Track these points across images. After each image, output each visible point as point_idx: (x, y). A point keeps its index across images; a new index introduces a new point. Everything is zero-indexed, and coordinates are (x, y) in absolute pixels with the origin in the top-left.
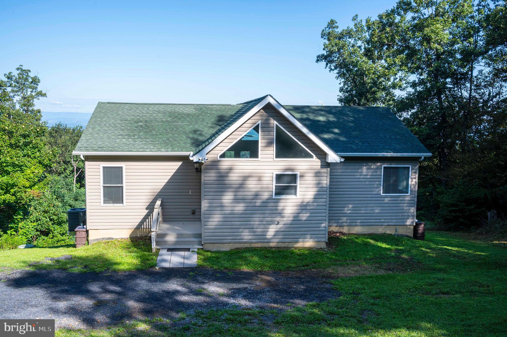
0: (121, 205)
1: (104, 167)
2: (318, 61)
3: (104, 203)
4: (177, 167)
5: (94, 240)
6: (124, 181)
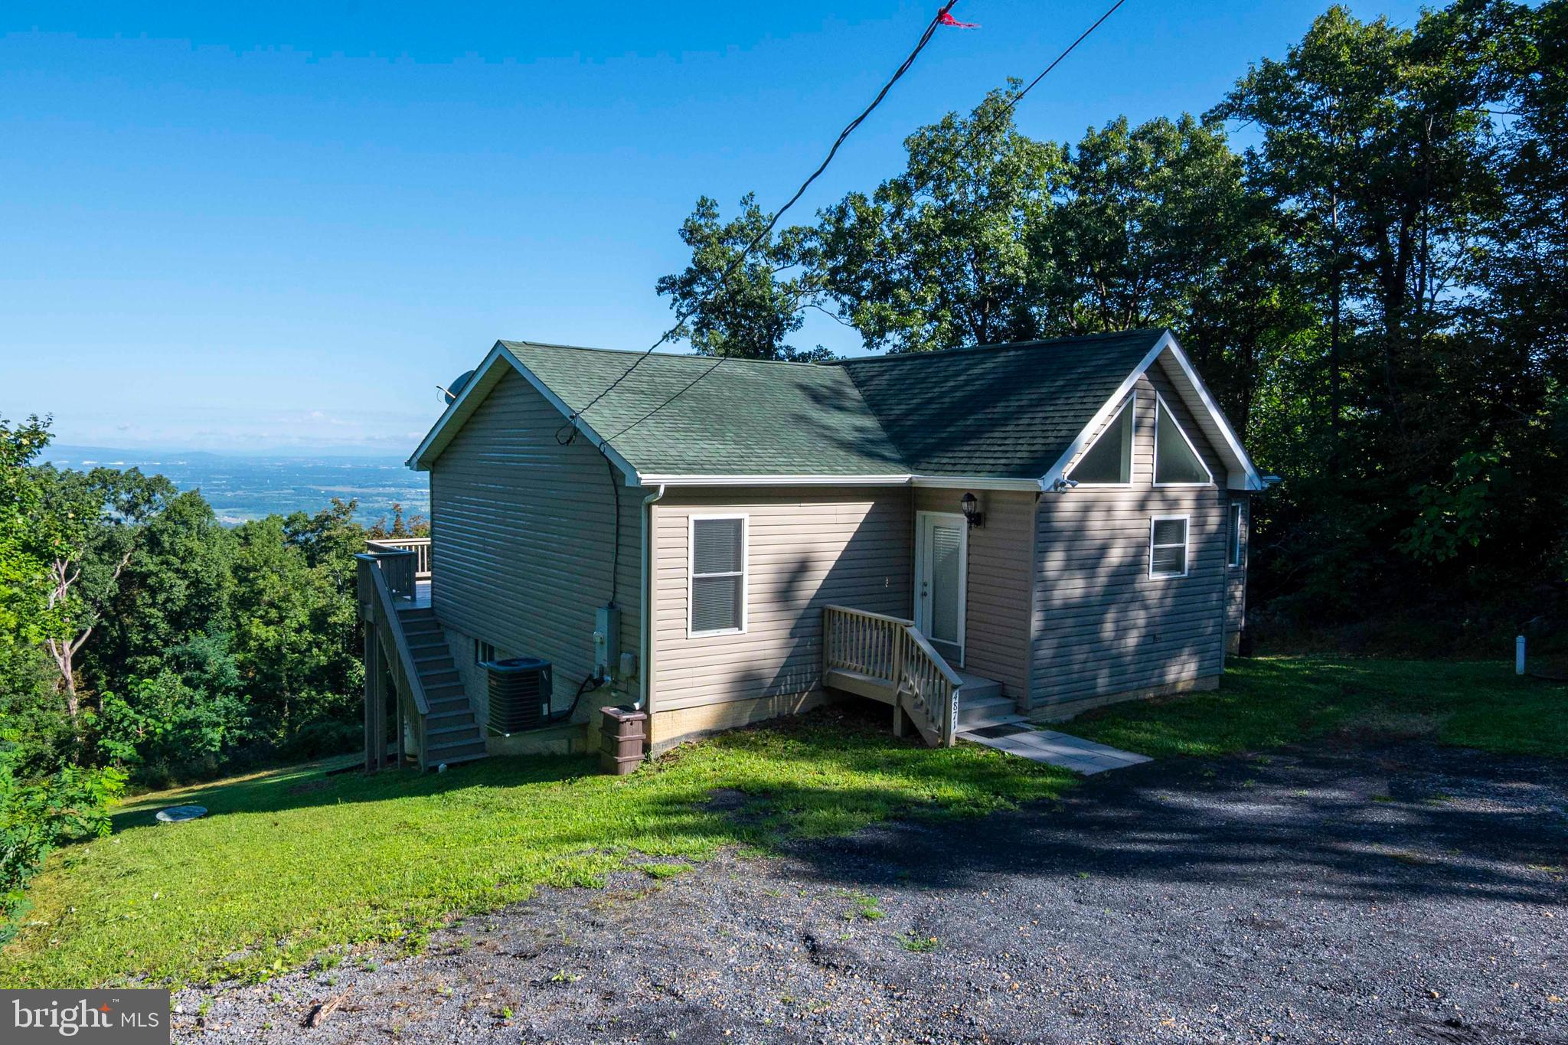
0: (735, 630)
1: (697, 523)
2: (660, 290)
3: (693, 630)
4: (862, 518)
5: (665, 743)
6: (746, 559)
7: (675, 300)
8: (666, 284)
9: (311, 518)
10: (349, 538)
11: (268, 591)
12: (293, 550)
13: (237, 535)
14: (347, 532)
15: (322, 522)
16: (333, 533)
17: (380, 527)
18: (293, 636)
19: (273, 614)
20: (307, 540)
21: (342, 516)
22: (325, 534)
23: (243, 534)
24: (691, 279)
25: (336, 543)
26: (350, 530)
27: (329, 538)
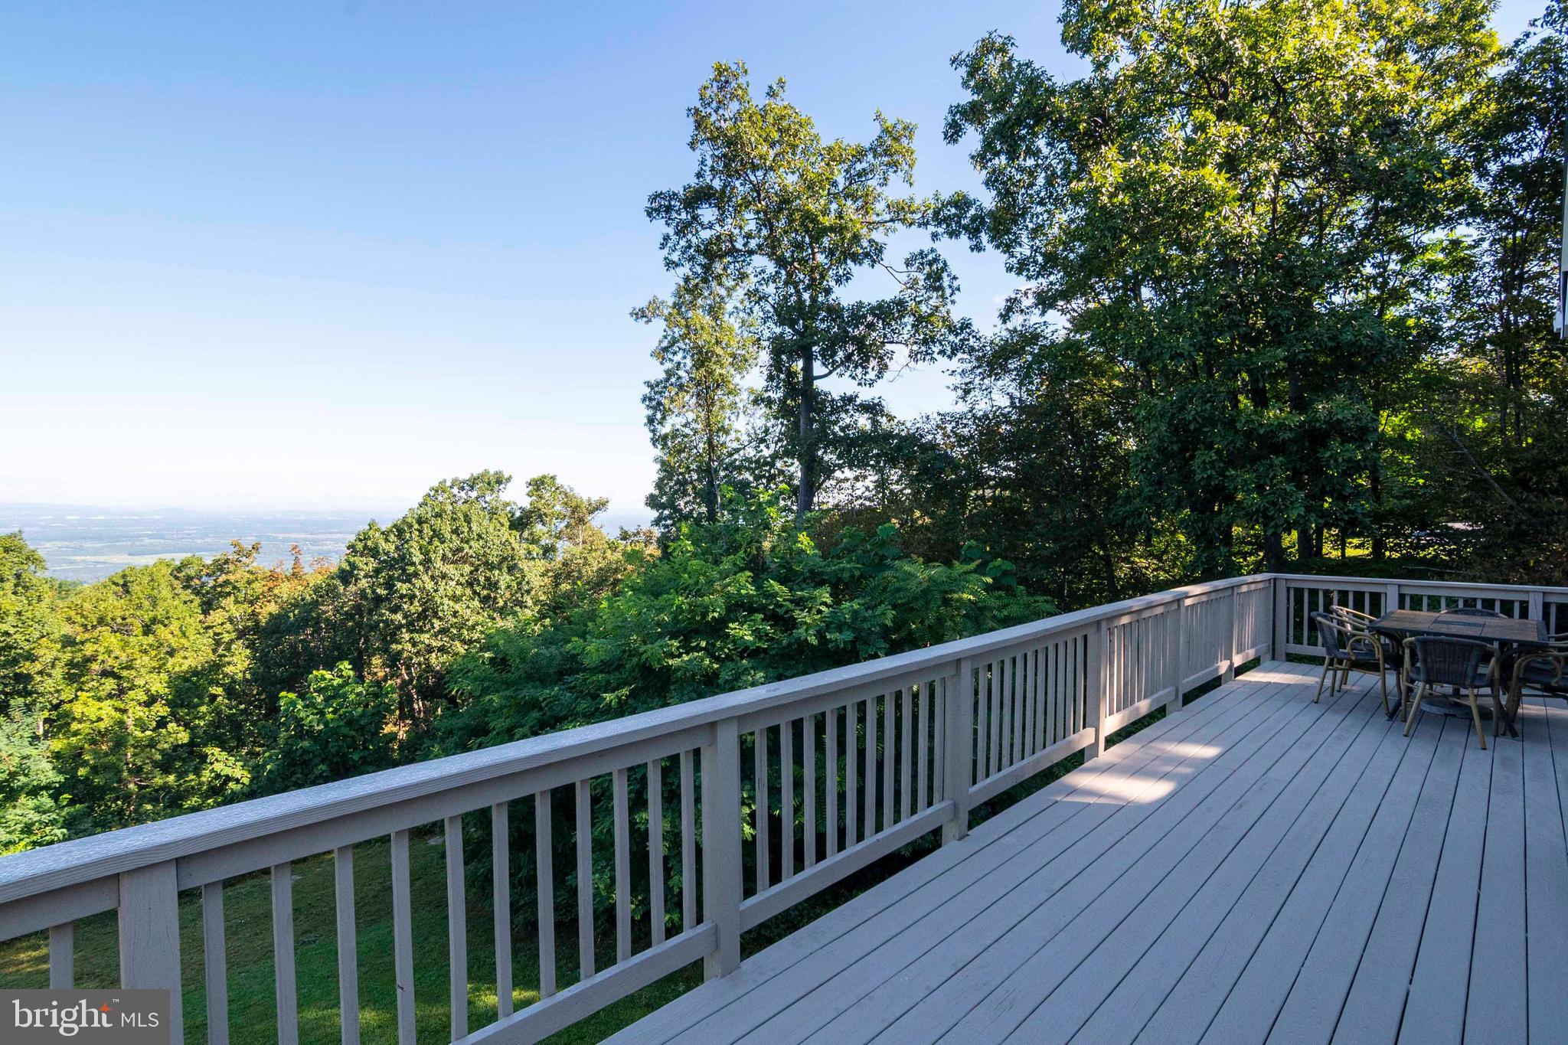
7: (666, 238)
8: (660, 206)
9: (209, 561)
10: (249, 583)
11: (100, 658)
12: (187, 595)
13: (115, 584)
14: (248, 575)
15: (220, 566)
16: (231, 578)
17: (277, 570)
18: (141, 712)
19: (110, 684)
20: (203, 585)
21: (244, 559)
22: (222, 578)
23: (121, 582)
24: (698, 196)
25: (235, 588)
26: (251, 572)
27: (227, 583)
